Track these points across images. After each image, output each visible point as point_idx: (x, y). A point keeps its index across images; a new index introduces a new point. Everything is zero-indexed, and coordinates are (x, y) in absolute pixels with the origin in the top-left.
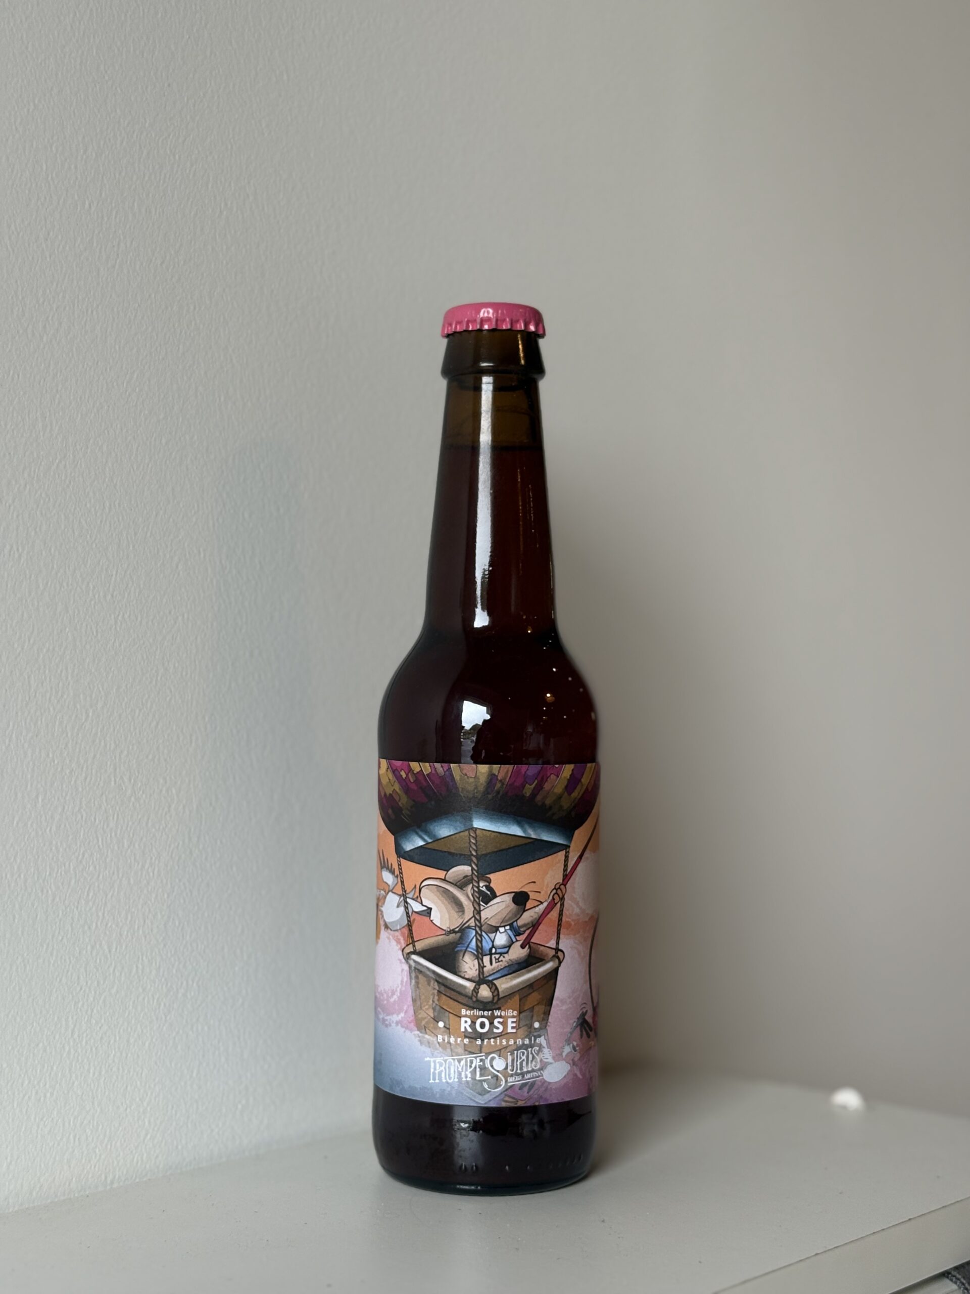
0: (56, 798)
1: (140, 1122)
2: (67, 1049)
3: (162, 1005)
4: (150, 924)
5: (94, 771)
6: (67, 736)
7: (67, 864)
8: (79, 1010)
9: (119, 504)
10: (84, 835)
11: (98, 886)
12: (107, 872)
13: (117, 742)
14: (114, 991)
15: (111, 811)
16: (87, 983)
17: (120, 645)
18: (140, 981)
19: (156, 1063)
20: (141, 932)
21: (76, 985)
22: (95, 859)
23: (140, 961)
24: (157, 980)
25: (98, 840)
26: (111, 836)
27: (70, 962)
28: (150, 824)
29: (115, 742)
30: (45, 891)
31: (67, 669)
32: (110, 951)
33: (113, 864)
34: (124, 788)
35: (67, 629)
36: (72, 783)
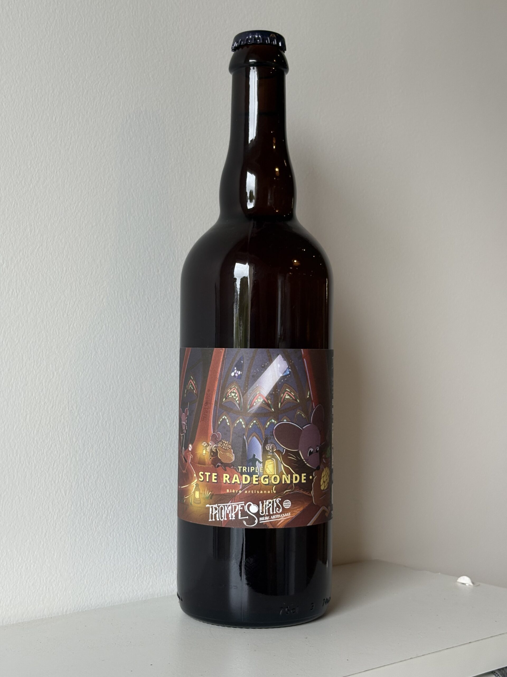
0: (37, 417)
1: (82, 581)
2: (42, 543)
3: (94, 522)
4: (87, 481)
5: (57, 403)
6: (43, 385)
7: (42, 450)
8: (49, 524)
9: (71, 269)
10: (51, 436)
11: (59, 462)
12: (64, 454)
13: (70, 389)
14: (68, 514)
15: (66, 423)
16: (53, 510)
17: (71, 340)
18: (82, 510)
19: (90, 552)
20: (82, 485)
21: (47, 511)
22: (57, 448)
23: (82, 499)
24: (91, 510)
25: (59, 438)
26: (66, 436)
27: (44, 500)
28: (87, 430)
29: (68, 389)
30: (31, 463)
31: (43, 351)
32: (66, 495)
33: (67, 450)
34: (73, 412)
35: (43, 332)
36: (46, 408)
